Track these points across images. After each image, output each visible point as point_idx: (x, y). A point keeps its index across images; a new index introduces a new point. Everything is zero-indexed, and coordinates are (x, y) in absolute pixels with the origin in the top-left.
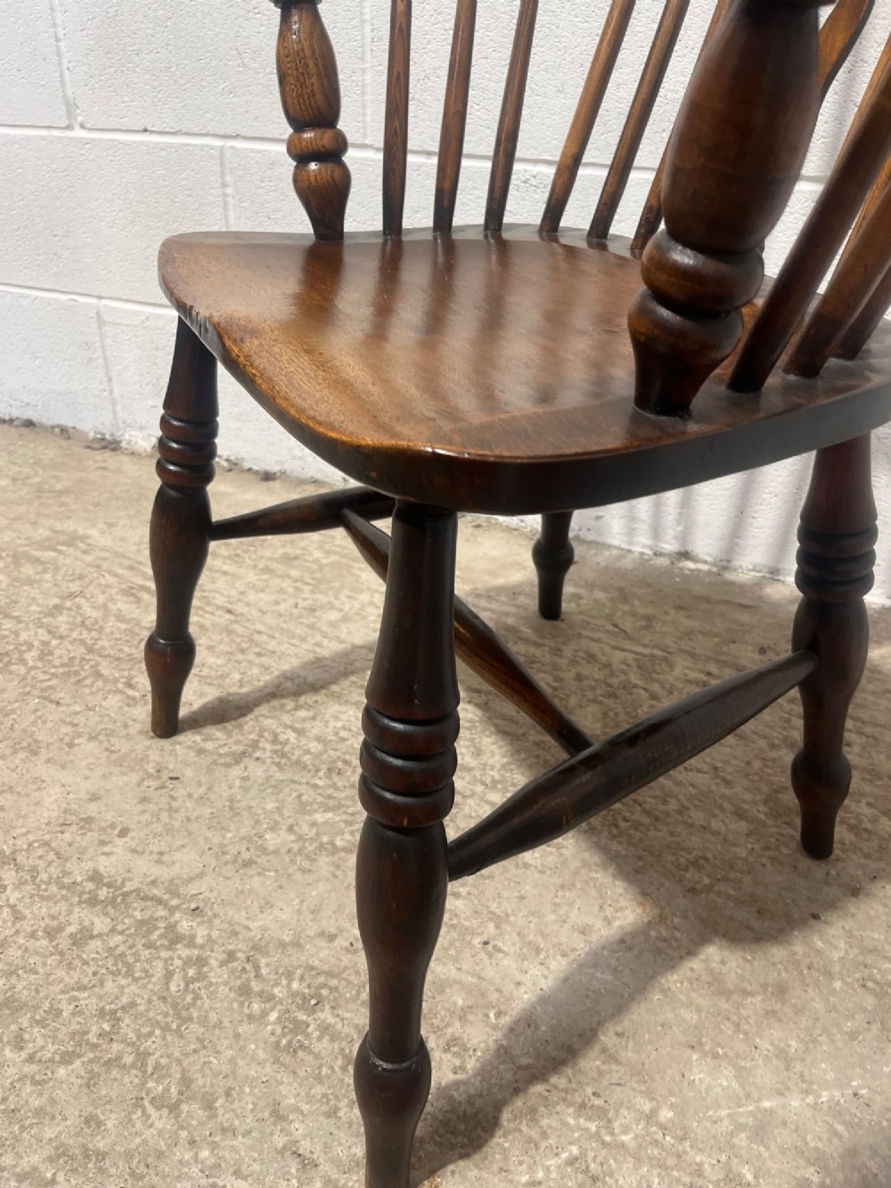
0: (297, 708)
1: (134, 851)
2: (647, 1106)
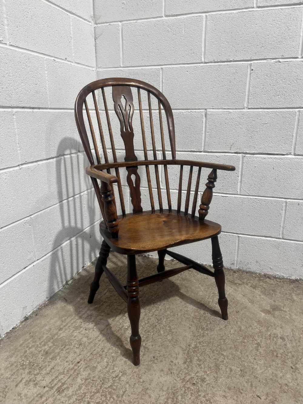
1: (177, 359)
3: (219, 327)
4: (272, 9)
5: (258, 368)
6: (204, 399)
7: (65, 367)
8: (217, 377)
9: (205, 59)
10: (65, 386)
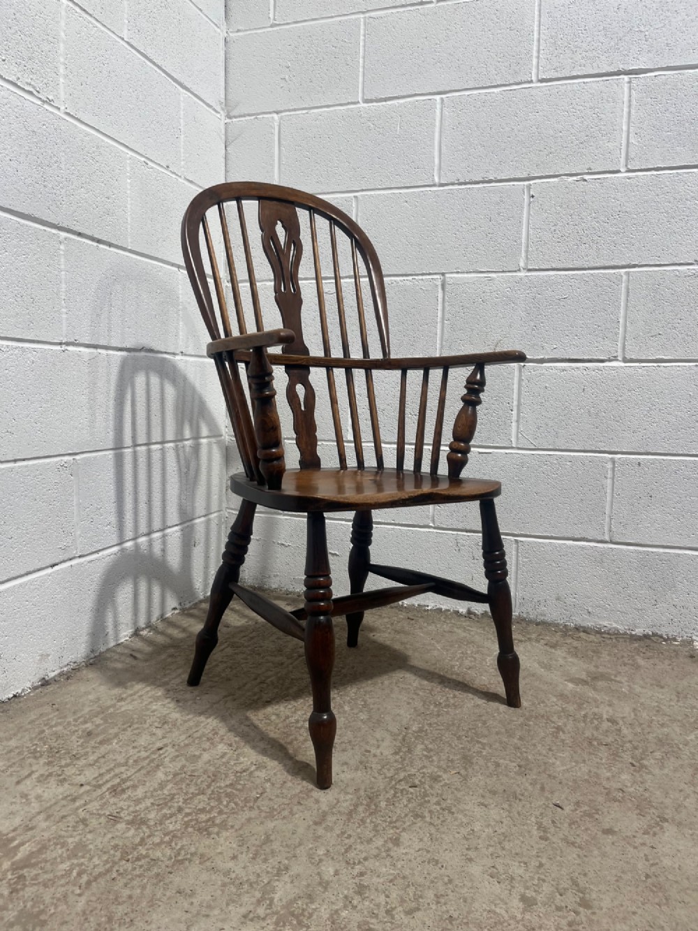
2: (447, 660)
4: (566, 84)
5: (558, 763)
6: (438, 808)
7: (131, 756)
8: (467, 775)
9: (439, 178)
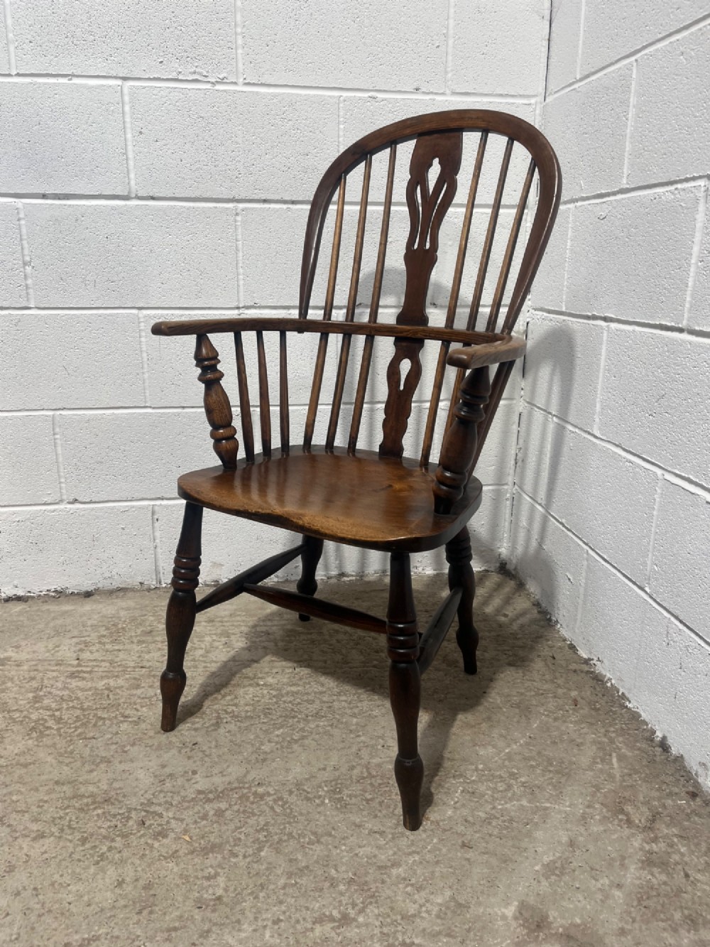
0: (224, 696)
1: (207, 777)
2: (473, 767)
3: (365, 819)
10: (85, 675)
